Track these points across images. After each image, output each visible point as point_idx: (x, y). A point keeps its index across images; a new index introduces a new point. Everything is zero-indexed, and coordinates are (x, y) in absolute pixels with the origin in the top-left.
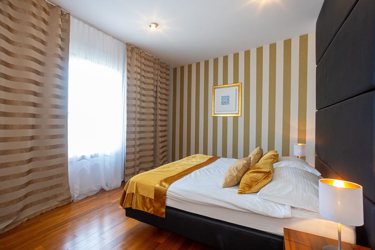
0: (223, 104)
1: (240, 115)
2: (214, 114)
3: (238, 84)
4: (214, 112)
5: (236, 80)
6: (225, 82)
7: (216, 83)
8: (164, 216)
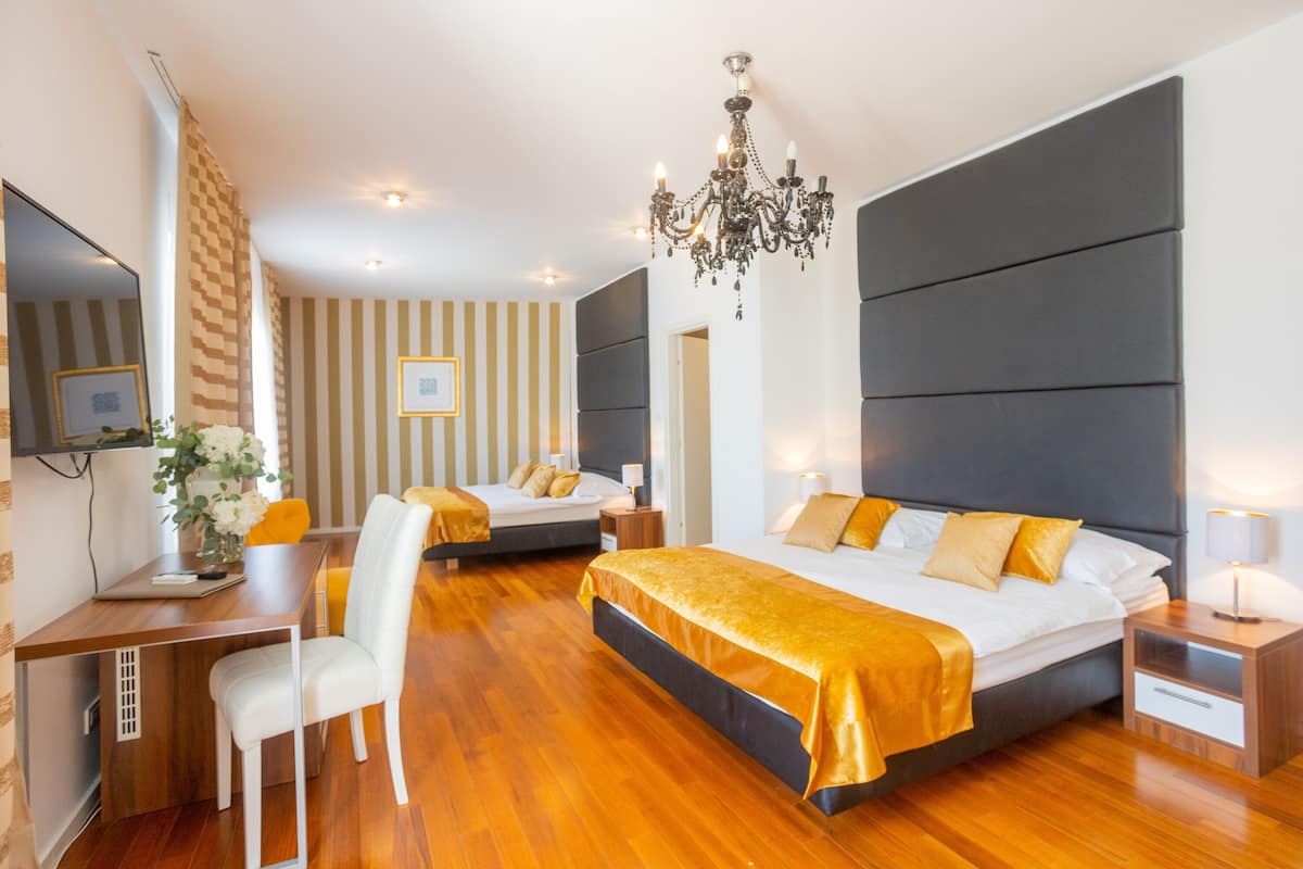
0: (423, 392)
1: (458, 414)
2: (404, 413)
3: (453, 359)
4: (402, 407)
5: (448, 350)
6: (426, 350)
7: (404, 349)
8: (489, 538)
